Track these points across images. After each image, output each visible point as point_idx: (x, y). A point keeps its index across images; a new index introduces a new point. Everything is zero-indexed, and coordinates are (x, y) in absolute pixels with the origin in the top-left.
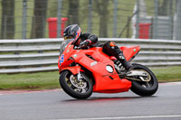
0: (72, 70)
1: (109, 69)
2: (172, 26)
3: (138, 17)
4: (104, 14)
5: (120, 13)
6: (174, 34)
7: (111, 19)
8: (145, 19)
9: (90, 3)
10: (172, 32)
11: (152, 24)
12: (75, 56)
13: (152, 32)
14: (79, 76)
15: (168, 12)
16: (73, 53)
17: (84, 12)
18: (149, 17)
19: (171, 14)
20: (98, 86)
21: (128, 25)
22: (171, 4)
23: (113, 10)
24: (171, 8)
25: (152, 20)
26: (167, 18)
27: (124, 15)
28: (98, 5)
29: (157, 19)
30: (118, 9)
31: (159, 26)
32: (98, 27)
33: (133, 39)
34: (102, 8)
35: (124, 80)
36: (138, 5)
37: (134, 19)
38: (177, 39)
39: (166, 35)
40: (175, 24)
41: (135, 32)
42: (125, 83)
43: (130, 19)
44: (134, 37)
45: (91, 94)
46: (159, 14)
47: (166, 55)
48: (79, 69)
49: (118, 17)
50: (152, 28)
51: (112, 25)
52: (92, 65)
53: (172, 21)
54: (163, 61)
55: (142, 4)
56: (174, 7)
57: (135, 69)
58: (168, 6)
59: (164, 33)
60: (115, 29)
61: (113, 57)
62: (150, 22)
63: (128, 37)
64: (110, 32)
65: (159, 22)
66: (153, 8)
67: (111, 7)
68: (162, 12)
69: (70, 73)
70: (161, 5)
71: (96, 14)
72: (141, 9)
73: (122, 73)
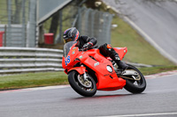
0: (78, 70)
1: (109, 69)
2: (26, 34)
6: (28, 41)
10: (26, 39)
11: (5, 33)
12: (81, 57)
13: (5, 40)
18: (3, 26)
19: (24, 22)
22: (24, 13)
24: (24, 16)
25: (5, 28)
26: (20, 26)
29: (10, 28)
31: (13, 34)
38: (30, 47)
39: (20, 43)
40: (28, 32)
46: (12, 23)
47: (20, 62)
50: (5, 37)
53: (26, 29)
54: (17, 68)
56: (26, 15)
58: (21, 14)
59: (18, 40)
62: (3, 30)
65: (13, 30)
66: (7, 16)
68: (15, 20)
69: (77, 73)
70: (14, 13)
73: (119, 73)
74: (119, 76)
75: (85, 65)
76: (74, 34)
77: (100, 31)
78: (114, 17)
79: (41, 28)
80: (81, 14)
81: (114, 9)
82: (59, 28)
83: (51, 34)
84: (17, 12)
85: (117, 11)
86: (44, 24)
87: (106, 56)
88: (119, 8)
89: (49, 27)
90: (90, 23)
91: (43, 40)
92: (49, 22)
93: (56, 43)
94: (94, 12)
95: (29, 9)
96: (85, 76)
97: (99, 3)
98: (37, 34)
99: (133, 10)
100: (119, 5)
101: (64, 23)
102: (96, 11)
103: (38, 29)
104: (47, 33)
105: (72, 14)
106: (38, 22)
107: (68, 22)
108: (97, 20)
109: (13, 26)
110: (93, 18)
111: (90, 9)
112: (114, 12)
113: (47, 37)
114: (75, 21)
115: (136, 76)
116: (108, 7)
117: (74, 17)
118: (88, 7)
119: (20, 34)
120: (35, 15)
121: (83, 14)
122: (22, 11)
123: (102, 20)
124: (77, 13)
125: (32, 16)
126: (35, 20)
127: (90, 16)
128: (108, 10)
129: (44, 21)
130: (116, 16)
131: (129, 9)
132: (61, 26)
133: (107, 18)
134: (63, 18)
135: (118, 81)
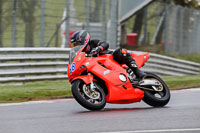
0: (84, 79)
1: (122, 78)
2: (106, 34)
3: (68, 24)
4: (29, 20)
5: (48, 19)
7: (37, 27)
8: (75, 26)
9: (15, 9)
12: (87, 64)
14: (92, 86)
15: (101, 19)
16: (85, 61)
17: (7, 18)
19: (105, 20)
20: (111, 96)
21: (57, 33)
22: (104, 10)
23: (40, 16)
24: (104, 13)
26: (100, 24)
27: (52, 22)
28: (23, 11)
29: (89, 26)
30: (45, 15)
32: (23, 35)
33: (63, 48)
34: (27, 14)
35: (137, 90)
36: (68, 11)
37: (63, 26)
40: (108, 31)
41: (64, 40)
42: (138, 93)
43: (58, 27)
44: (63, 46)
45: (104, 105)
46: (91, 21)
48: (91, 79)
49: (45, 24)
51: (39, 33)
52: (105, 73)
53: (106, 28)
55: (72, 9)
56: (107, 12)
57: (148, 77)
58: (101, 12)
60: (42, 37)
61: (125, 65)
63: (56, 46)
64: (36, 41)
65: (92, 29)
67: (37, 13)
68: (94, 18)
70: (93, 10)
71: (21, 21)
72: (71, 15)
73: (135, 82)
74: (135, 86)
75: (92, 74)
76: (83, 37)
77: (190, 31)
79: (123, 27)
80: (168, 12)
82: (143, 27)
83: (135, 34)
84: (97, 9)
86: (127, 23)
89: (132, 26)
90: (178, 22)
91: (125, 42)
92: (132, 21)
93: (139, 44)
94: (183, 9)
95: (110, 5)
98: (119, 34)
101: (149, 22)
102: (186, 8)
103: (119, 28)
104: (130, 33)
105: (158, 12)
106: (120, 20)
107: (154, 21)
108: (186, 19)
109: (92, 24)
110: (182, 16)
111: (179, 6)
113: (130, 38)
114: (162, 19)
116: (199, 3)
117: (161, 15)
118: (177, 4)
119: (100, 34)
120: (117, 12)
121: (171, 12)
122: (101, 8)
123: (192, 19)
124: (164, 10)
125: (113, 14)
126: (117, 18)
127: (179, 14)
128: (199, 7)
129: (127, 20)
132: (146, 25)
133: (198, 16)
134: (148, 16)
135: (134, 92)
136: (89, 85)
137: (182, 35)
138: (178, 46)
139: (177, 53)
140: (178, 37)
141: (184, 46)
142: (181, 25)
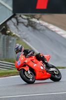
1: (42, 68)
73: (47, 70)
74: (47, 72)
75: (28, 66)
77: (10, 47)
78: (17, 40)
81: (17, 35)
85: (19, 36)
87: (39, 60)
88: (20, 34)
90: (4, 43)
96: (29, 72)
97: (9, 32)
99: (27, 36)
100: (20, 33)
102: (7, 36)
108: (8, 41)
111: (4, 35)
112: (17, 37)
115: (56, 72)
116: (14, 34)
118: (3, 34)
123: (10, 41)
127: (4, 39)
128: (14, 35)
130: (18, 39)
131: (25, 35)
133: (13, 40)
135: (47, 74)
136: (27, 71)
137: (5, 49)
138: (4, 55)
139: (4, 59)
140: (4, 50)
141: (7, 55)
142: (5, 45)
